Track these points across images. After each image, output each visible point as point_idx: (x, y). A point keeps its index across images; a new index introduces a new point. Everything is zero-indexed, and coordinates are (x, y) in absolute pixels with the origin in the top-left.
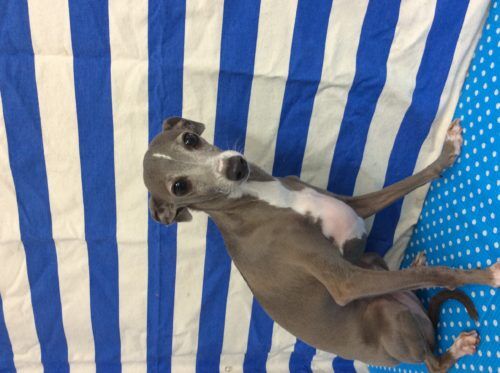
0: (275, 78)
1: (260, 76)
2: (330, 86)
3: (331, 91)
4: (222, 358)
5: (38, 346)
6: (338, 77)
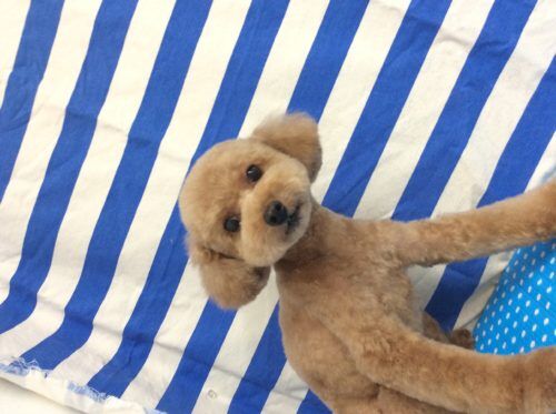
2: (450, 38)
3: (450, 45)
4: (212, 373)
5: (18, 259)
6: (462, 29)
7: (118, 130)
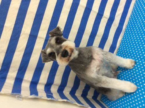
0: (95, 12)
1: (93, 10)
2: (105, 17)
7: (43, 38)
